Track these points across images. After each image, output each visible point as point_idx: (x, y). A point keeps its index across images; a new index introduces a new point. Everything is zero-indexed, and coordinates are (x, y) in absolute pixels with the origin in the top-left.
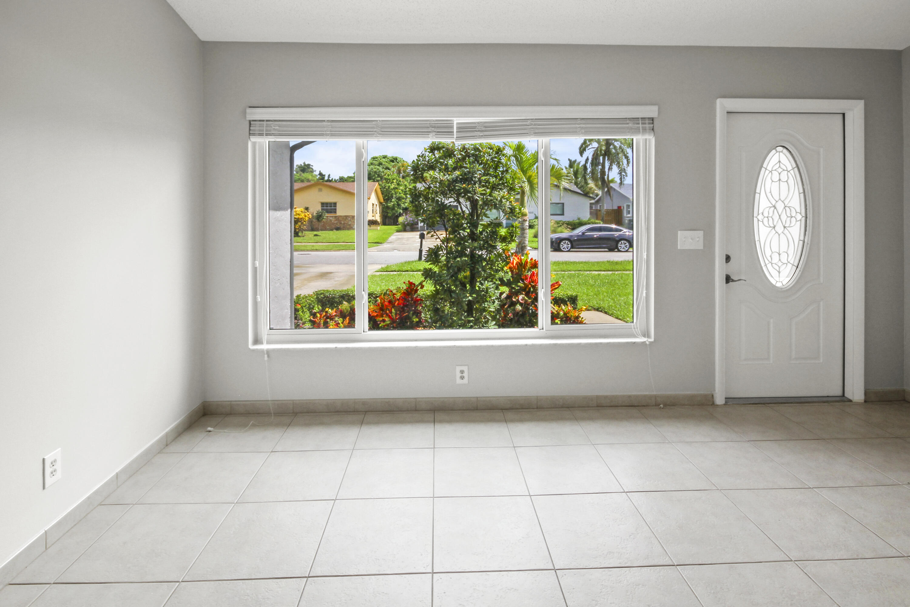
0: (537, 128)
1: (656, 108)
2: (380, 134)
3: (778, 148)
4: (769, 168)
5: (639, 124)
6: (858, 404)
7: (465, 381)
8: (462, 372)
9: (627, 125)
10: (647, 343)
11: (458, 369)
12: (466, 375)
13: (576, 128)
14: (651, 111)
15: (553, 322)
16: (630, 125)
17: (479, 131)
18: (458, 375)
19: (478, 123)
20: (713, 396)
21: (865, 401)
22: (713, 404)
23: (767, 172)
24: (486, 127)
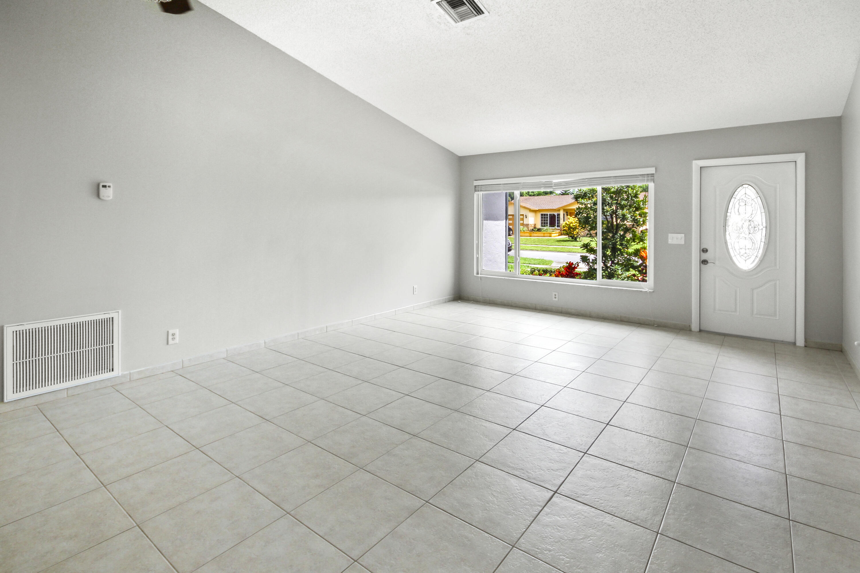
0: (590, 183)
1: (654, 169)
2: (522, 189)
3: (744, 186)
4: (738, 198)
5: (645, 177)
6: (799, 347)
7: (557, 299)
8: (555, 295)
9: (638, 178)
10: (648, 292)
11: (554, 293)
12: (557, 296)
13: (611, 181)
14: (652, 171)
15: (603, 278)
16: (640, 178)
17: (563, 185)
18: (554, 296)
19: (563, 182)
20: (690, 326)
21: (805, 346)
22: (690, 330)
23: (736, 200)
24: (567, 183)
